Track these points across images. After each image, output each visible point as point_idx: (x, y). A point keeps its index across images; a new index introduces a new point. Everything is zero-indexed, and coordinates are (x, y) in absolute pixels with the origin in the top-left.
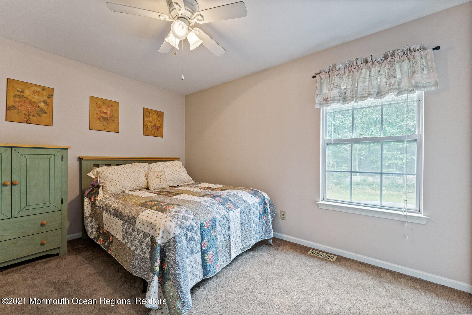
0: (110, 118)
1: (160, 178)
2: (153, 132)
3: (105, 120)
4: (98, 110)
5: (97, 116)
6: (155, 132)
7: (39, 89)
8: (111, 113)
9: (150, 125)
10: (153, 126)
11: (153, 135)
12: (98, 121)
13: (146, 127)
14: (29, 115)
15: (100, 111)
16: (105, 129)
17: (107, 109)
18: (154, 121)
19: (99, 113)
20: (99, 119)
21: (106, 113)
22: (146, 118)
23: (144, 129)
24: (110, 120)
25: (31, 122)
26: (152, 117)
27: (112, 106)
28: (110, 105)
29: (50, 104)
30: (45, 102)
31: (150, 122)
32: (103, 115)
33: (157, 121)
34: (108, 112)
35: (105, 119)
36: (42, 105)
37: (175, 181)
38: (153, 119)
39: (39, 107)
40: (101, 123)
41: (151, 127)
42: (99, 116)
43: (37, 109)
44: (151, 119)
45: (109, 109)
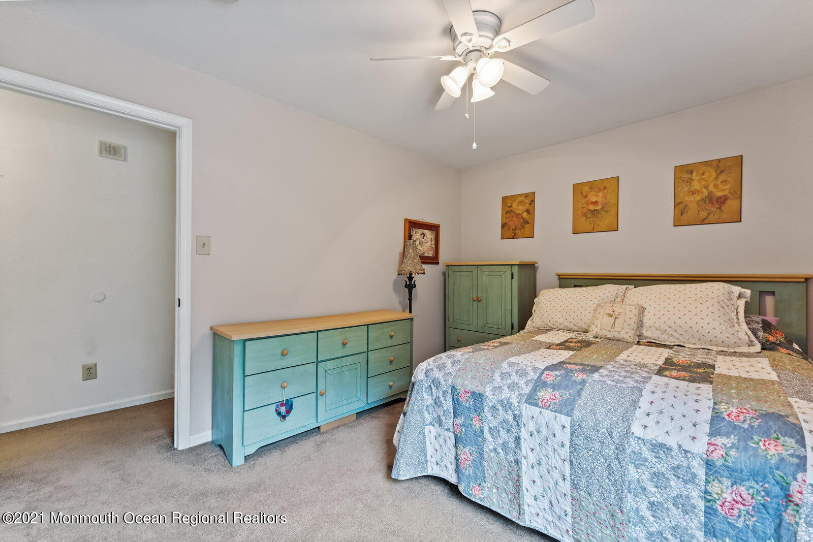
0: (602, 209)
1: (616, 318)
2: (704, 214)
3: (594, 215)
4: (584, 201)
5: (582, 212)
6: (709, 214)
7: (522, 198)
8: (604, 200)
9: (692, 200)
10: (702, 200)
11: (703, 222)
12: (584, 218)
13: (681, 206)
14: (515, 229)
15: (587, 203)
16: (593, 229)
17: (597, 196)
18: (706, 187)
19: (585, 205)
20: (585, 215)
21: (596, 203)
22: (682, 187)
23: (676, 213)
24: (602, 212)
25: (517, 236)
26: (699, 181)
27: (605, 188)
28: (602, 188)
29: (532, 211)
30: (528, 211)
31: (693, 193)
32: (592, 207)
33: (716, 186)
34: (599, 200)
35: (594, 213)
36: (525, 215)
37: (670, 331)
38: (704, 183)
39: (523, 218)
40: (588, 220)
41: (695, 205)
42: (585, 210)
43: (522, 220)
44: (696, 185)
45: (600, 194)
